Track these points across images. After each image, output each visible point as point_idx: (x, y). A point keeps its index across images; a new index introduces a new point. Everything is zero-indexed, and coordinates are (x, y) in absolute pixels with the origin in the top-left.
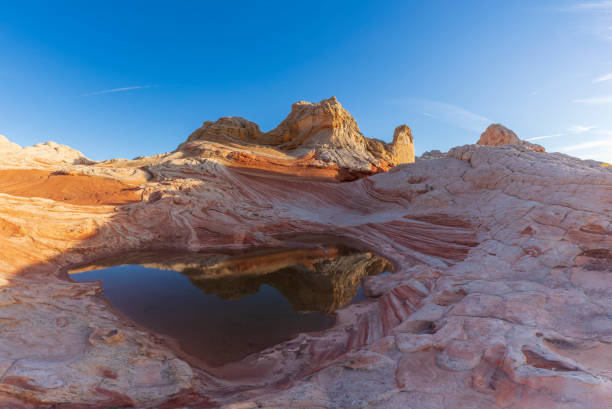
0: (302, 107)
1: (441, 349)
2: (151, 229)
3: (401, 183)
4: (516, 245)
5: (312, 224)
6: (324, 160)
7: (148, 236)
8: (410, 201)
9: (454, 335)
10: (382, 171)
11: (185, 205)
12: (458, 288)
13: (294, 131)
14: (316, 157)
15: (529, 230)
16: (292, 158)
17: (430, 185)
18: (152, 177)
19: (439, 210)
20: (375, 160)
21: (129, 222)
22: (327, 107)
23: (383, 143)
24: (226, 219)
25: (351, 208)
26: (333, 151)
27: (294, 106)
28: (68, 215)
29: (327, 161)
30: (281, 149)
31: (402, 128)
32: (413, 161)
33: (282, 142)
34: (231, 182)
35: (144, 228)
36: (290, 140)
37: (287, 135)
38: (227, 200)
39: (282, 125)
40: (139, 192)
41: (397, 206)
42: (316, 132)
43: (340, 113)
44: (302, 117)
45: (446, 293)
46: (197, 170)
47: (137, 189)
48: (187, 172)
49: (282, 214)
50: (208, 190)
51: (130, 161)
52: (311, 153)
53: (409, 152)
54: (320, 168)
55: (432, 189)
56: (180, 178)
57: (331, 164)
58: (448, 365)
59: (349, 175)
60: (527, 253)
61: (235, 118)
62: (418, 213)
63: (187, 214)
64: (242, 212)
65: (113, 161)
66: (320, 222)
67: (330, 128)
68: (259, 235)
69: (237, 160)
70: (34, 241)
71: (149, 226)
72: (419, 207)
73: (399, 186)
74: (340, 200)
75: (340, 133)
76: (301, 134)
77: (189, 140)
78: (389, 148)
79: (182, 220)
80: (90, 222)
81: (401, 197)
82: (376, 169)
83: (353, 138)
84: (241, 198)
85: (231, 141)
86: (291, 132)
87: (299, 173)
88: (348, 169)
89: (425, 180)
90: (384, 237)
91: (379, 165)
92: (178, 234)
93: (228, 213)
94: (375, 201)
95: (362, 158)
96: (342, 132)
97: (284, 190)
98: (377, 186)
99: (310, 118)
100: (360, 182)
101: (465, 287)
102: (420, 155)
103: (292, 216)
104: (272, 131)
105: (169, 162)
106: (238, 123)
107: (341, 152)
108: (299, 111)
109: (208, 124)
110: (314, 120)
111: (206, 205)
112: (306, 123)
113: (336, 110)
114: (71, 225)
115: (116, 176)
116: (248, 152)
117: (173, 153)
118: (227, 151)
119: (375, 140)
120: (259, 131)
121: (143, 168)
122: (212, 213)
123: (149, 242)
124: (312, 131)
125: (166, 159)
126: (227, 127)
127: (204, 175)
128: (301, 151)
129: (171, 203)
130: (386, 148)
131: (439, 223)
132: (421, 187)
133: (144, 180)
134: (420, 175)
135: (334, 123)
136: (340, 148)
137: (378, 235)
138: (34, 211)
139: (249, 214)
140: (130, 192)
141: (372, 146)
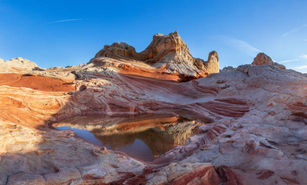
0: (158, 37)
1: (233, 142)
2: (85, 104)
3: (212, 83)
4: (265, 111)
5: (167, 103)
6: (171, 70)
7: (84, 108)
8: (217, 92)
9: (238, 138)
10: (202, 77)
11: (100, 92)
12: (239, 126)
13: (155, 53)
14: (167, 68)
15: (271, 105)
16: (154, 68)
17: (228, 85)
18: (78, 77)
19: (232, 97)
20: (198, 71)
21: (74, 100)
22: (173, 38)
23: (203, 61)
24: (123, 100)
25: (186, 95)
26: (176, 65)
27: (154, 37)
28: (42, 97)
29: (173, 70)
30: (147, 63)
31: (213, 53)
32: (218, 72)
33: (148, 59)
34: (121, 81)
35: (82, 104)
36: (152, 57)
37: (151, 55)
38: (121, 90)
39: (148, 48)
40: (74, 85)
41: (211, 94)
42: (167, 54)
43: (180, 42)
44: (159, 44)
45: (235, 127)
46: (102, 74)
47: (72, 83)
48: (97, 75)
49: (151, 98)
50: (110, 85)
51: (64, 68)
52: (164, 65)
53: (216, 67)
54: (169, 74)
55: (228, 86)
56: (93, 78)
57: (175, 72)
58: (236, 146)
59: (185, 79)
60: (269, 114)
61: (122, 43)
62: (221, 98)
63: (102, 97)
64: (130, 96)
65: (55, 68)
66: (171, 102)
67: (174, 51)
68: (142, 107)
69: (124, 68)
70: (31, 110)
71: (84, 102)
72: (222, 95)
73: (212, 85)
74: (180, 92)
75: (180, 54)
76: (158, 55)
77: (96, 57)
78: (206, 64)
79: (101, 100)
80: (54, 100)
81: (213, 90)
82: (199, 76)
83: (187, 58)
84: (128, 89)
85: (120, 58)
86: (153, 53)
87: (157, 77)
88: (184, 75)
89: (225, 82)
90: (205, 109)
91: (201, 74)
92: (100, 107)
93: (123, 97)
94: (199, 92)
95: (191, 70)
96: (181, 54)
97: (150, 86)
98: (200, 84)
99: (164, 44)
100: (191, 82)
101: (242, 125)
102: (222, 69)
103: (156, 99)
104: (142, 52)
105: (86, 69)
106: (124, 46)
107: (180, 65)
108: (157, 40)
109: (106, 47)
110: (165, 46)
111: (111, 93)
112: (161, 48)
113: (177, 40)
114: (45, 101)
115: (58, 76)
116: (129, 64)
117: (88, 64)
118: (118, 63)
119: (199, 59)
120: (135, 52)
121: (72, 72)
122: (115, 96)
123: (85, 111)
124: (164, 53)
125: (84, 67)
126: (117, 49)
127: (107, 77)
128: (158, 64)
129: (93, 91)
130: (204, 64)
131: (232, 103)
132: (223, 85)
133: (74, 79)
134: (223, 79)
135: (177, 48)
136: (180, 63)
137: (202, 108)
138: (24, 95)
139: (134, 98)
140: (69, 85)
141: (197, 63)
